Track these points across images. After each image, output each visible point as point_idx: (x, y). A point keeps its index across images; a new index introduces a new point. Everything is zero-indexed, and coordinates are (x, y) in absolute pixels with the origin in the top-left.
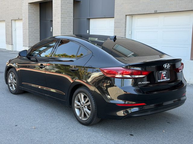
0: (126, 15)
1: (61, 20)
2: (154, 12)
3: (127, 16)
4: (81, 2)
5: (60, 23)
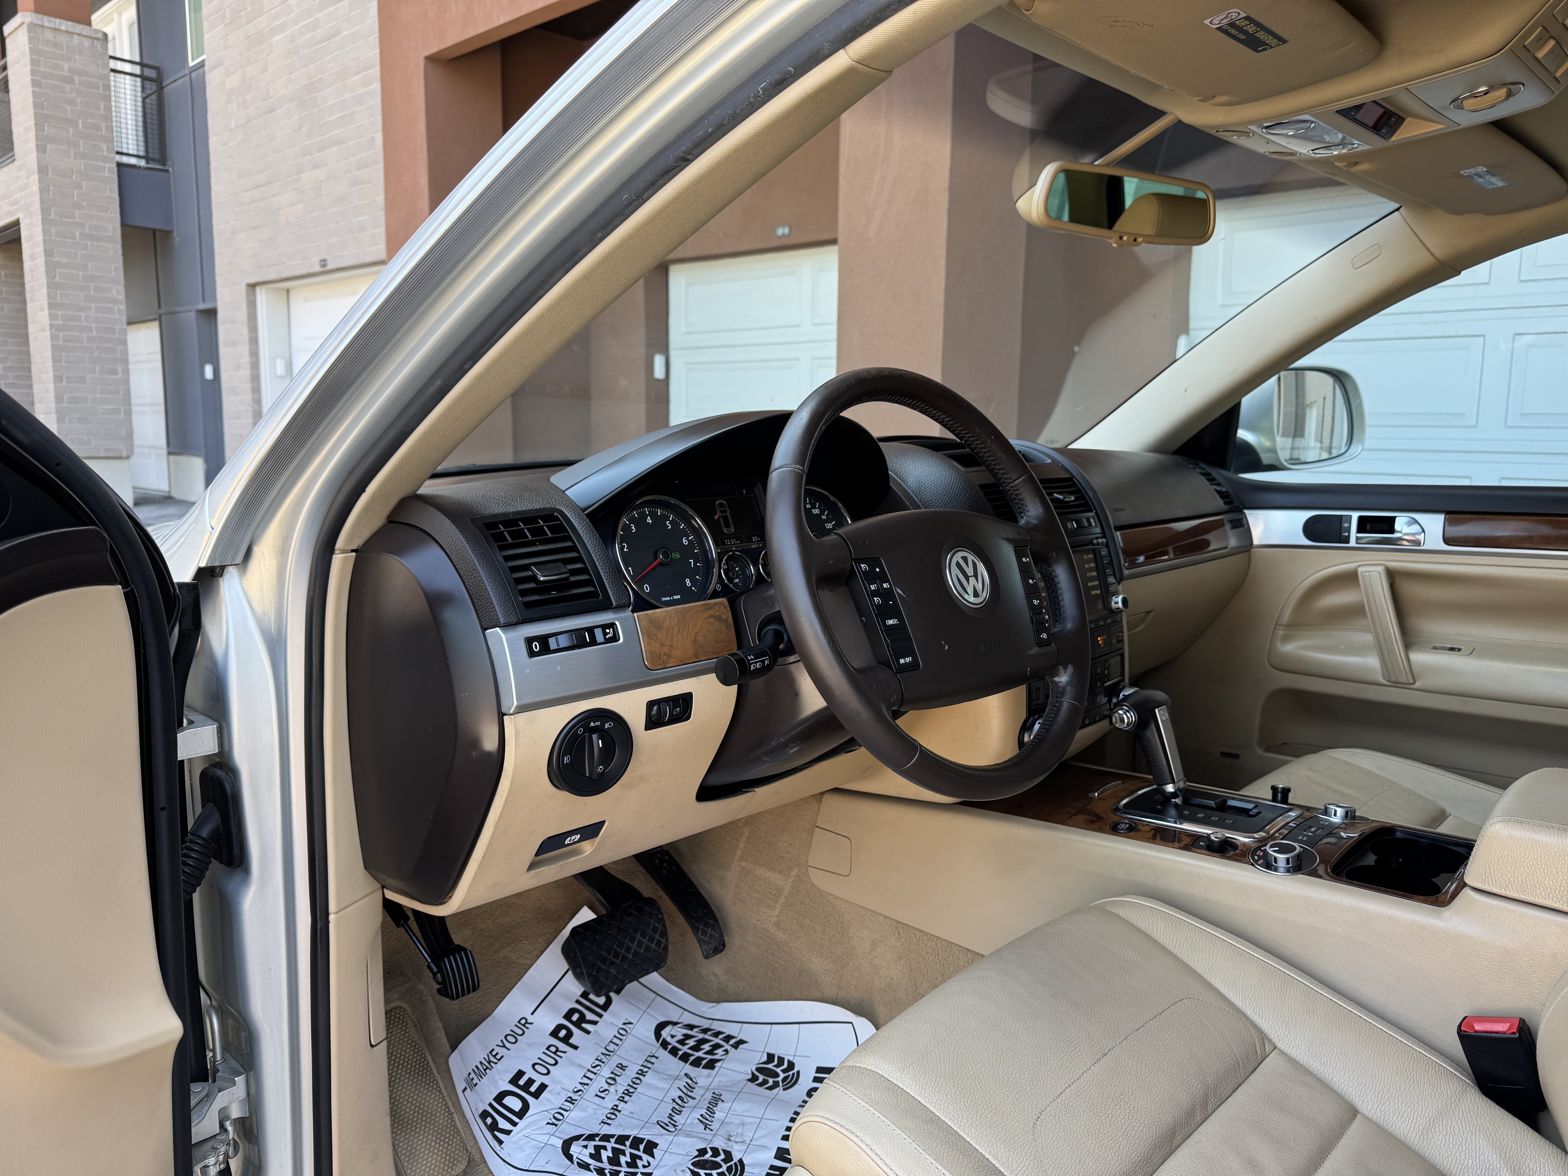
0: (252, 287)
1: (52, 317)
2: (317, 268)
3: (258, 289)
4: (175, 234)
5: (48, 333)
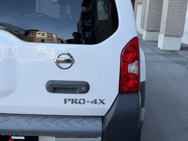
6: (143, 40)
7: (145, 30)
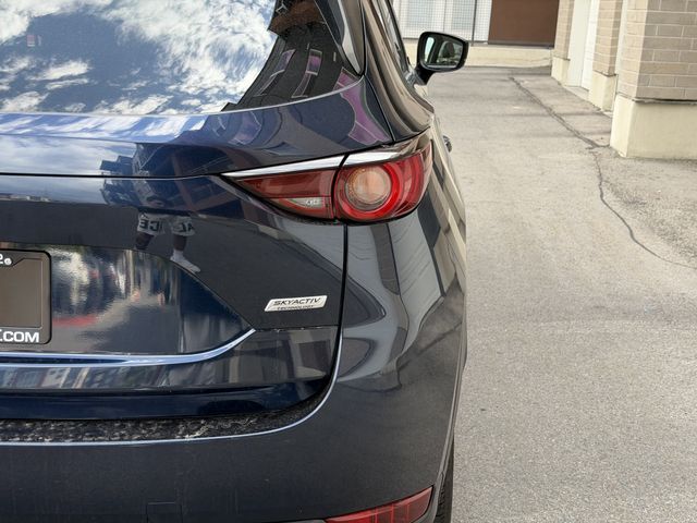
6: (617, 156)
7: (626, 97)
